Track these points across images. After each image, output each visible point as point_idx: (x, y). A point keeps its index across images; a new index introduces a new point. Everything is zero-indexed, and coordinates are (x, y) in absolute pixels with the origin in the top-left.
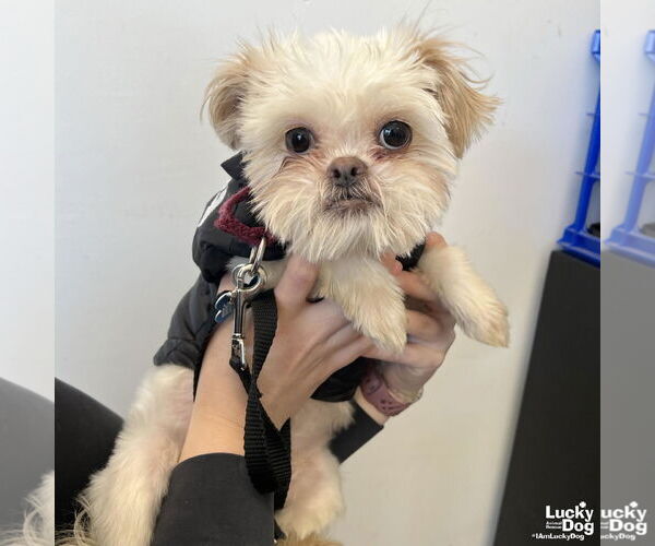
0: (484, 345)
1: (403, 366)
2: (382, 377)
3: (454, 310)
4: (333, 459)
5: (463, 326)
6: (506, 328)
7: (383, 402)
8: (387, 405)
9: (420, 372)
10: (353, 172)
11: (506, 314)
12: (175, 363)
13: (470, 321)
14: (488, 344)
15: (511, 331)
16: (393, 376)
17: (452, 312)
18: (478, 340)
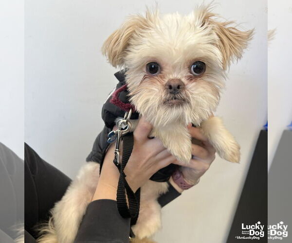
0: (228, 162)
1: (191, 169)
2: (181, 173)
3: (215, 145)
4: (159, 206)
5: (219, 153)
6: (239, 155)
7: (182, 183)
8: (183, 185)
9: (198, 172)
10: (178, 87)
11: (239, 148)
12: (94, 161)
13: (222, 151)
14: (230, 161)
15: (241, 157)
16: (186, 173)
17: (214, 146)
18: (226, 159)
